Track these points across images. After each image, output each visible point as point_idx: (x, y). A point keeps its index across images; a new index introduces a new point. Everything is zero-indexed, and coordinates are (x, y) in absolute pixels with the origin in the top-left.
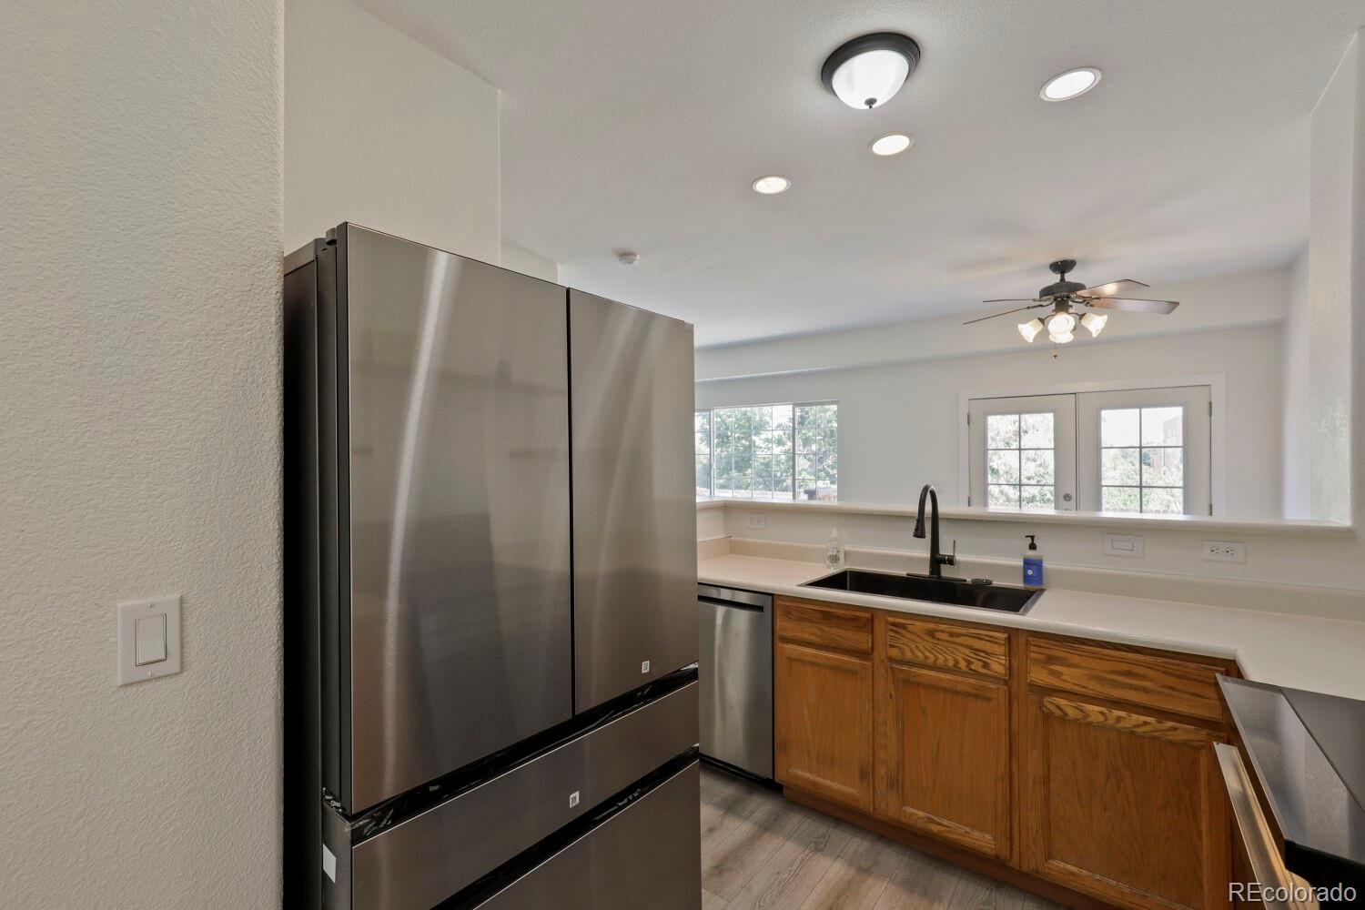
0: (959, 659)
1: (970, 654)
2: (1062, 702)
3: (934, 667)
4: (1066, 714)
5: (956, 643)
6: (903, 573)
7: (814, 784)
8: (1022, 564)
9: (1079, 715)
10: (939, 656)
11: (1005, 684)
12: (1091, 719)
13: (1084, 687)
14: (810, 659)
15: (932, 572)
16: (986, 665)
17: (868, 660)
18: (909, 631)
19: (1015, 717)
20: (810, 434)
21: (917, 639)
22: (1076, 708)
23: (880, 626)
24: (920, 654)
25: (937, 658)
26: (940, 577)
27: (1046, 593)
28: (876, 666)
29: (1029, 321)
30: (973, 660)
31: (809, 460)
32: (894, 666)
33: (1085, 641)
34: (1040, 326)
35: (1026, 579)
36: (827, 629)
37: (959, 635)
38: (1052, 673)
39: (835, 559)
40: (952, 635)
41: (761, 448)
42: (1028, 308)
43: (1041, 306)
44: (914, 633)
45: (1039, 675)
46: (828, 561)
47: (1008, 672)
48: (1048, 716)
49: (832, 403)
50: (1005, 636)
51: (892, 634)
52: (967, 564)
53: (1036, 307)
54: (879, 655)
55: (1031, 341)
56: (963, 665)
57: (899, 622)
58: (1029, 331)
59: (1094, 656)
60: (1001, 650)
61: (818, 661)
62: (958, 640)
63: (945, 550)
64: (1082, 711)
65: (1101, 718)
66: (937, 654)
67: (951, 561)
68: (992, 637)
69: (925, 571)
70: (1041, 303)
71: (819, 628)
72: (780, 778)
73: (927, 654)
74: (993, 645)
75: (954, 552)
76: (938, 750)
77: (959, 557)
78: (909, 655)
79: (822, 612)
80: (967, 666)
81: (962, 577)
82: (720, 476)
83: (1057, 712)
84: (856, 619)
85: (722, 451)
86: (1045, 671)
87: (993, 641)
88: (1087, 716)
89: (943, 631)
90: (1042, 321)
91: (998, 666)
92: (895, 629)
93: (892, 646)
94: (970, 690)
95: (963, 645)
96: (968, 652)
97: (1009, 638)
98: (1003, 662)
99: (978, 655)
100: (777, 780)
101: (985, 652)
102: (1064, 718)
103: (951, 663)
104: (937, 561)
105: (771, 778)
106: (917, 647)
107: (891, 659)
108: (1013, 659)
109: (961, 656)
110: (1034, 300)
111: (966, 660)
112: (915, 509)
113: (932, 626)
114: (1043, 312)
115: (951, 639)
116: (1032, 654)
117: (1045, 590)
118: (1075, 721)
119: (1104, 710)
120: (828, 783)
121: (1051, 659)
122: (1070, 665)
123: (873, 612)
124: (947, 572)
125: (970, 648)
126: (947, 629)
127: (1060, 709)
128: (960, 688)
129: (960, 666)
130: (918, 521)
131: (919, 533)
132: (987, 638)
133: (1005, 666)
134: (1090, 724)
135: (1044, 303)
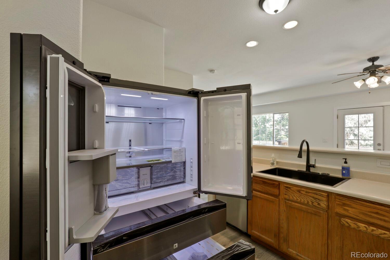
0: (309, 201)
1: (313, 200)
2: (349, 221)
3: (300, 203)
4: (350, 226)
5: (308, 195)
6: (296, 169)
7: (259, 236)
8: (341, 168)
9: (355, 226)
10: (302, 199)
11: (326, 212)
12: (360, 229)
13: (358, 216)
14: (259, 196)
15: (307, 170)
16: (319, 204)
17: (277, 198)
18: (291, 190)
19: (330, 224)
20: (285, 123)
21: (294, 193)
22: (354, 224)
23: (282, 187)
24: (295, 198)
25: (301, 200)
26: (310, 172)
27: (350, 180)
28: (280, 201)
29: (358, 81)
30: (314, 202)
31: (284, 131)
32: (286, 201)
33: (359, 199)
34: (363, 82)
35: (343, 174)
36: (264, 187)
37: (309, 193)
38: (345, 210)
39: (273, 164)
40: (306, 192)
41: (268, 128)
42: (358, 76)
43: (364, 75)
44: (293, 191)
45: (340, 210)
46: (270, 164)
47: (327, 207)
48: (343, 225)
49: (287, 113)
50: (327, 194)
51: (286, 190)
52: (321, 168)
53: (361, 75)
54: (282, 197)
55: (359, 87)
56: (310, 203)
57: (289, 186)
58: (358, 84)
59: (362, 205)
60: (324, 199)
61: (261, 197)
62: (309, 194)
63: (312, 162)
64: (357, 225)
65: (365, 229)
66: (301, 198)
67: (314, 166)
68: (321, 194)
69: (304, 169)
70: (364, 74)
71: (261, 186)
72: (249, 233)
73: (298, 198)
74: (322, 197)
75: (315, 163)
76: (301, 232)
77: (317, 165)
78: (291, 198)
79: (263, 181)
80: (312, 204)
81: (318, 172)
82: (255, 136)
83: (347, 225)
84: (274, 184)
85: (255, 129)
86: (342, 209)
87: (321, 195)
88: (359, 227)
89: (303, 191)
90: (364, 80)
91: (323, 205)
92: (287, 189)
93: (285, 194)
94: (313, 212)
95: (310, 196)
96: (312, 199)
97: (328, 195)
98: (326, 204)
99: (316, 200)
100: (248, 233)
101: (319, 199)
102: (349, 227)
103: (306, 202)
104: (309, 166)
105: (246, 232)
106: (294, 196)
107: (285, 199)
108: (329, 203)
109: (310, 200)
110: (360, 73)
111: (312, 202)
112: (298, 147)
113: (299, 189)
114: (364, 77)
115: (307, 194)
116: (337, 202)
117: (351, 178)
118: (354, 228)
119: (366, 226)
120: (264, 237)
121: (344, 205)
122: (352, 208)
123: (279, 183)
124: (312, 170)
125: (313, 197)
126: (305, 190)
127: (348, 223)
128: (309, 211)
129: (309, 203)
130: (299, 152)
131: (300, 156)
132: (320, 195)
133: (326, 205)
134: (360, 230)
135: (365, 74)
